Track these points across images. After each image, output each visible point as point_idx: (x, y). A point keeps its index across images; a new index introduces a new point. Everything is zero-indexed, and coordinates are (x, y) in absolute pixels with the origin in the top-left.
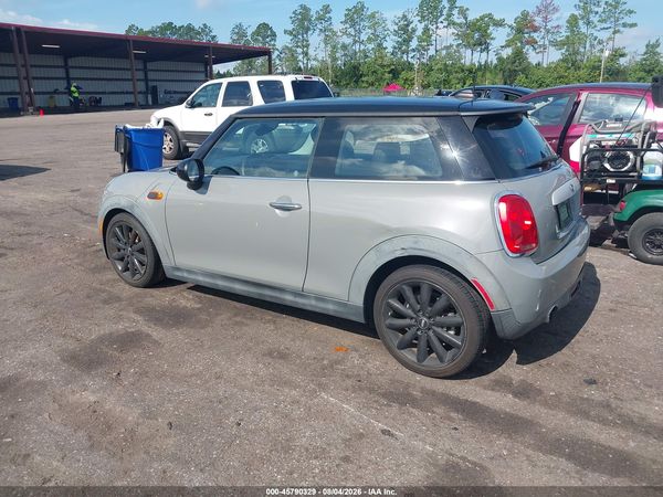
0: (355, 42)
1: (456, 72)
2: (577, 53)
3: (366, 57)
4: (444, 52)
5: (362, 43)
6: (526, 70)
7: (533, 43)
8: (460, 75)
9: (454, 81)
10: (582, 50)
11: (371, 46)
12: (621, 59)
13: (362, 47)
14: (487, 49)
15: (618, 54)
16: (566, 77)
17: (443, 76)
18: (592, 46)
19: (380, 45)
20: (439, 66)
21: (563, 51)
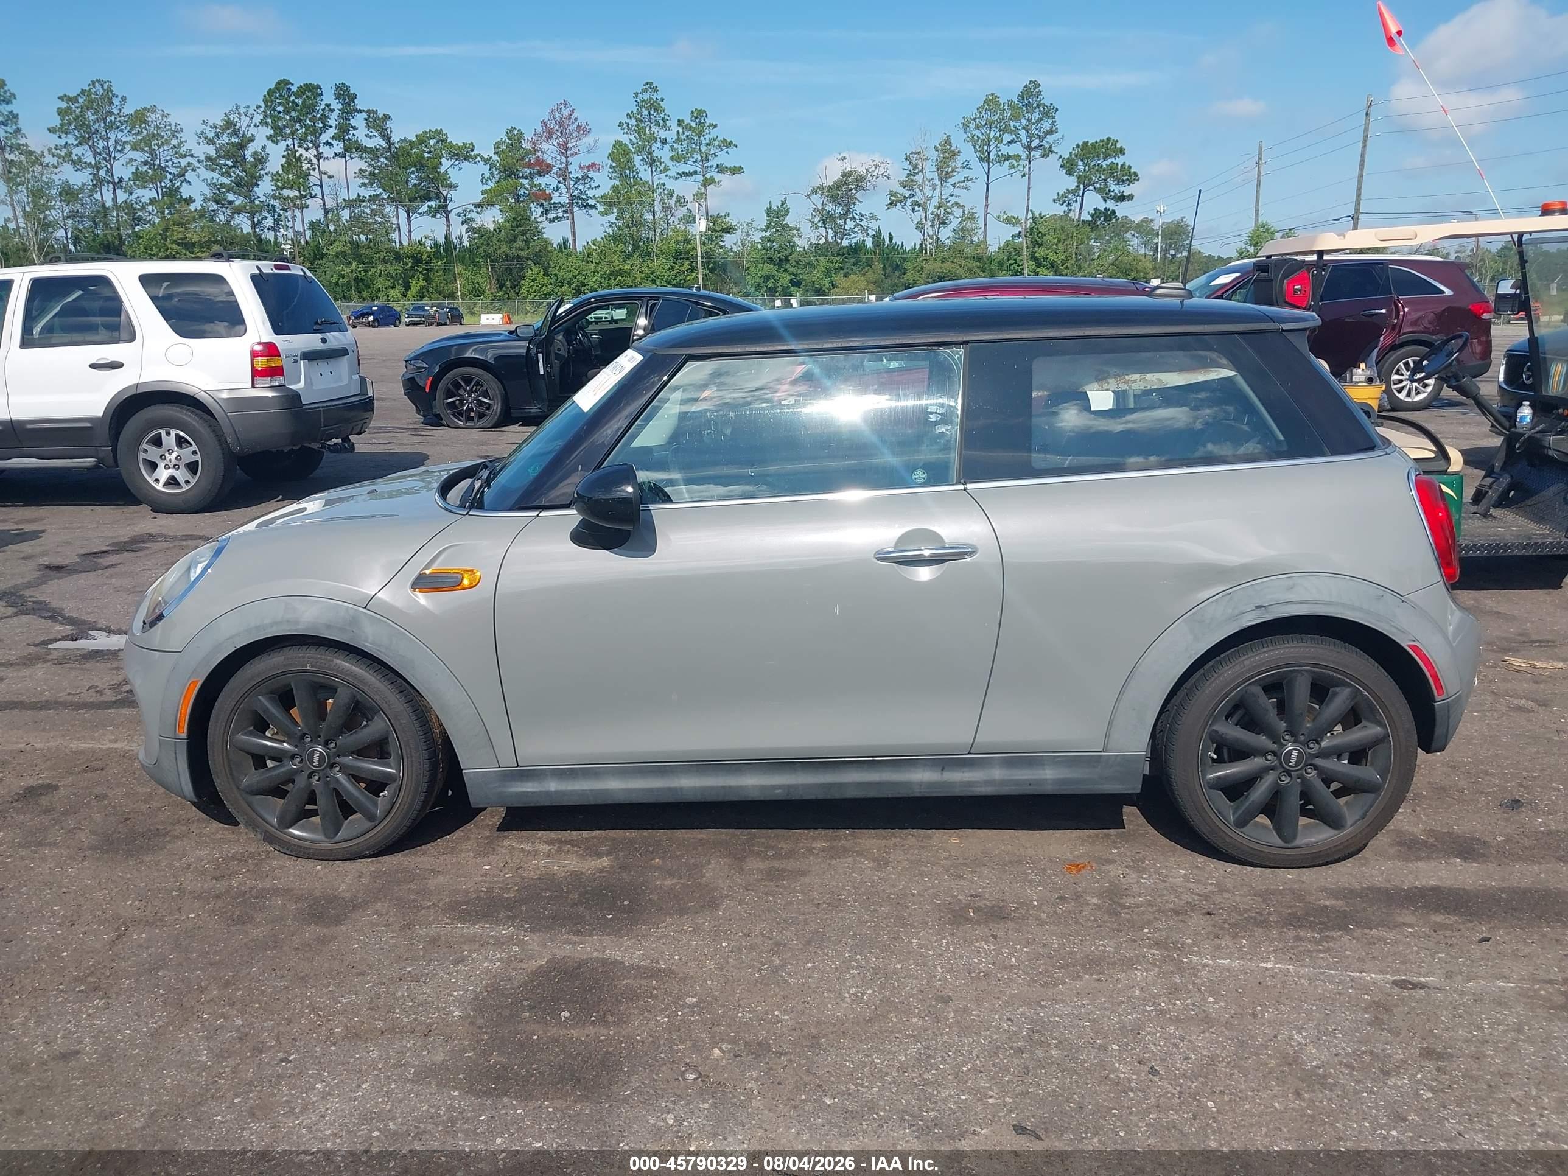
0: (98, 183)
1: (384, 261)
2: (638, 223)
3: (139, 221)
4: (345, 214)
5: (118, 184)
6: (543, 255)
7: (542, 197)
8: (395, 268)
9: (382, 282)
10: (648, 217)
11: (147, 194)
12: (727, 237)
13: (122, 196)
14: (443, 209)
15: (719, 228)
16: (628, 273)
17: (353, 269)
18: (666, 209)
19: (172, 193)
20: (337, 247)
21: (612, 218)
